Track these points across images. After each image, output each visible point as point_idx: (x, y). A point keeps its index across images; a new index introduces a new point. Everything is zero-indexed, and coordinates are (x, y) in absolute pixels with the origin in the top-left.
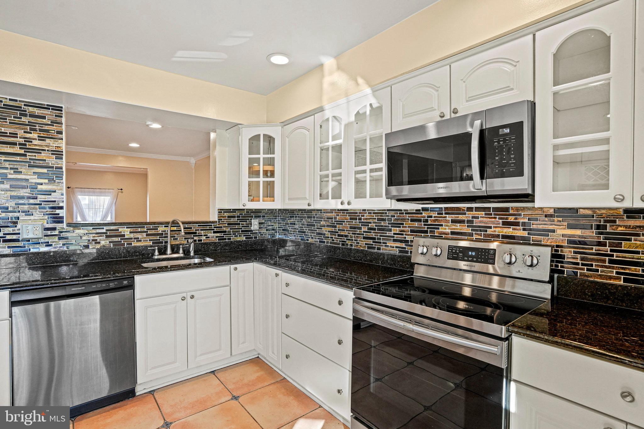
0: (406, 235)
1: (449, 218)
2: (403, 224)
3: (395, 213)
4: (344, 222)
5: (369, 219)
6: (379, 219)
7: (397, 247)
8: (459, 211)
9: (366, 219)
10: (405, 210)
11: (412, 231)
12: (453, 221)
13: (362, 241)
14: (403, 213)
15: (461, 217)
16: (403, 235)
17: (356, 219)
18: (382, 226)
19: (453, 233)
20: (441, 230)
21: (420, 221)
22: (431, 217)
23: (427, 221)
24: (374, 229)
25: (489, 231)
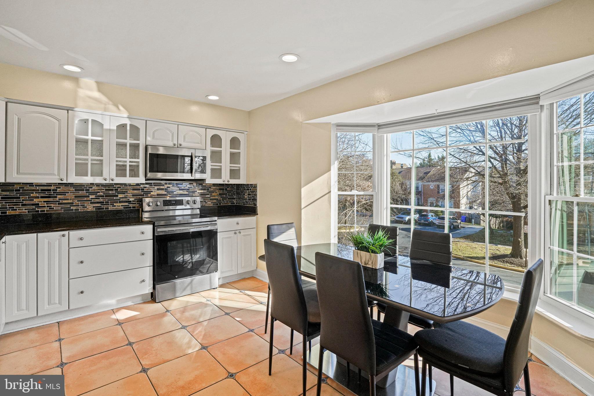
0: (129, 198)
1: (156, 188)
2: (127, 192)
3: (120, 186)
4: (68, 193)
5: (99, 189)
6: (106, 190)
7: (122, 206)
8: (160, 185)
9: (94, 190)
10: (128, 184)
11: (133, 196)
12: (158, 189)
13: (89, 205)
14: (127, 186)
15: (162, 187)
16: (127, 198)
17: (83, 190)
18: (110, 194)
19: (158, 195)
20: (152, 193)
21: (139, 190)
22: (146, 187)
23: (143, 189)
24: (103, 196)
25: (175, 193)
